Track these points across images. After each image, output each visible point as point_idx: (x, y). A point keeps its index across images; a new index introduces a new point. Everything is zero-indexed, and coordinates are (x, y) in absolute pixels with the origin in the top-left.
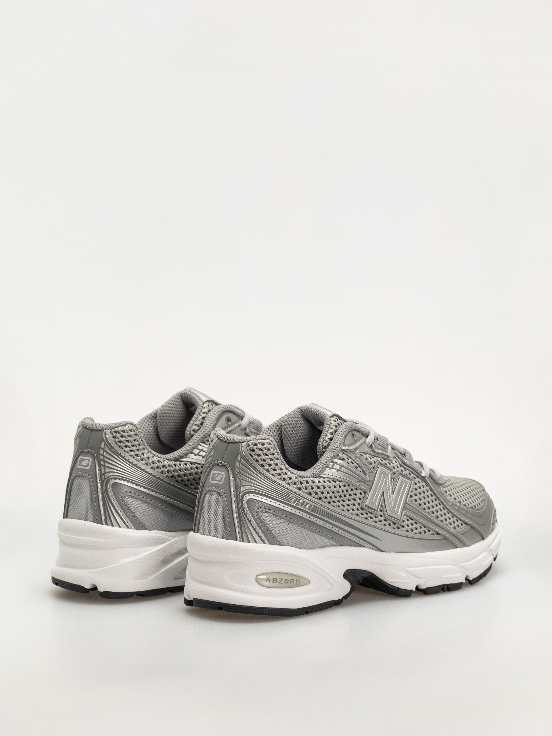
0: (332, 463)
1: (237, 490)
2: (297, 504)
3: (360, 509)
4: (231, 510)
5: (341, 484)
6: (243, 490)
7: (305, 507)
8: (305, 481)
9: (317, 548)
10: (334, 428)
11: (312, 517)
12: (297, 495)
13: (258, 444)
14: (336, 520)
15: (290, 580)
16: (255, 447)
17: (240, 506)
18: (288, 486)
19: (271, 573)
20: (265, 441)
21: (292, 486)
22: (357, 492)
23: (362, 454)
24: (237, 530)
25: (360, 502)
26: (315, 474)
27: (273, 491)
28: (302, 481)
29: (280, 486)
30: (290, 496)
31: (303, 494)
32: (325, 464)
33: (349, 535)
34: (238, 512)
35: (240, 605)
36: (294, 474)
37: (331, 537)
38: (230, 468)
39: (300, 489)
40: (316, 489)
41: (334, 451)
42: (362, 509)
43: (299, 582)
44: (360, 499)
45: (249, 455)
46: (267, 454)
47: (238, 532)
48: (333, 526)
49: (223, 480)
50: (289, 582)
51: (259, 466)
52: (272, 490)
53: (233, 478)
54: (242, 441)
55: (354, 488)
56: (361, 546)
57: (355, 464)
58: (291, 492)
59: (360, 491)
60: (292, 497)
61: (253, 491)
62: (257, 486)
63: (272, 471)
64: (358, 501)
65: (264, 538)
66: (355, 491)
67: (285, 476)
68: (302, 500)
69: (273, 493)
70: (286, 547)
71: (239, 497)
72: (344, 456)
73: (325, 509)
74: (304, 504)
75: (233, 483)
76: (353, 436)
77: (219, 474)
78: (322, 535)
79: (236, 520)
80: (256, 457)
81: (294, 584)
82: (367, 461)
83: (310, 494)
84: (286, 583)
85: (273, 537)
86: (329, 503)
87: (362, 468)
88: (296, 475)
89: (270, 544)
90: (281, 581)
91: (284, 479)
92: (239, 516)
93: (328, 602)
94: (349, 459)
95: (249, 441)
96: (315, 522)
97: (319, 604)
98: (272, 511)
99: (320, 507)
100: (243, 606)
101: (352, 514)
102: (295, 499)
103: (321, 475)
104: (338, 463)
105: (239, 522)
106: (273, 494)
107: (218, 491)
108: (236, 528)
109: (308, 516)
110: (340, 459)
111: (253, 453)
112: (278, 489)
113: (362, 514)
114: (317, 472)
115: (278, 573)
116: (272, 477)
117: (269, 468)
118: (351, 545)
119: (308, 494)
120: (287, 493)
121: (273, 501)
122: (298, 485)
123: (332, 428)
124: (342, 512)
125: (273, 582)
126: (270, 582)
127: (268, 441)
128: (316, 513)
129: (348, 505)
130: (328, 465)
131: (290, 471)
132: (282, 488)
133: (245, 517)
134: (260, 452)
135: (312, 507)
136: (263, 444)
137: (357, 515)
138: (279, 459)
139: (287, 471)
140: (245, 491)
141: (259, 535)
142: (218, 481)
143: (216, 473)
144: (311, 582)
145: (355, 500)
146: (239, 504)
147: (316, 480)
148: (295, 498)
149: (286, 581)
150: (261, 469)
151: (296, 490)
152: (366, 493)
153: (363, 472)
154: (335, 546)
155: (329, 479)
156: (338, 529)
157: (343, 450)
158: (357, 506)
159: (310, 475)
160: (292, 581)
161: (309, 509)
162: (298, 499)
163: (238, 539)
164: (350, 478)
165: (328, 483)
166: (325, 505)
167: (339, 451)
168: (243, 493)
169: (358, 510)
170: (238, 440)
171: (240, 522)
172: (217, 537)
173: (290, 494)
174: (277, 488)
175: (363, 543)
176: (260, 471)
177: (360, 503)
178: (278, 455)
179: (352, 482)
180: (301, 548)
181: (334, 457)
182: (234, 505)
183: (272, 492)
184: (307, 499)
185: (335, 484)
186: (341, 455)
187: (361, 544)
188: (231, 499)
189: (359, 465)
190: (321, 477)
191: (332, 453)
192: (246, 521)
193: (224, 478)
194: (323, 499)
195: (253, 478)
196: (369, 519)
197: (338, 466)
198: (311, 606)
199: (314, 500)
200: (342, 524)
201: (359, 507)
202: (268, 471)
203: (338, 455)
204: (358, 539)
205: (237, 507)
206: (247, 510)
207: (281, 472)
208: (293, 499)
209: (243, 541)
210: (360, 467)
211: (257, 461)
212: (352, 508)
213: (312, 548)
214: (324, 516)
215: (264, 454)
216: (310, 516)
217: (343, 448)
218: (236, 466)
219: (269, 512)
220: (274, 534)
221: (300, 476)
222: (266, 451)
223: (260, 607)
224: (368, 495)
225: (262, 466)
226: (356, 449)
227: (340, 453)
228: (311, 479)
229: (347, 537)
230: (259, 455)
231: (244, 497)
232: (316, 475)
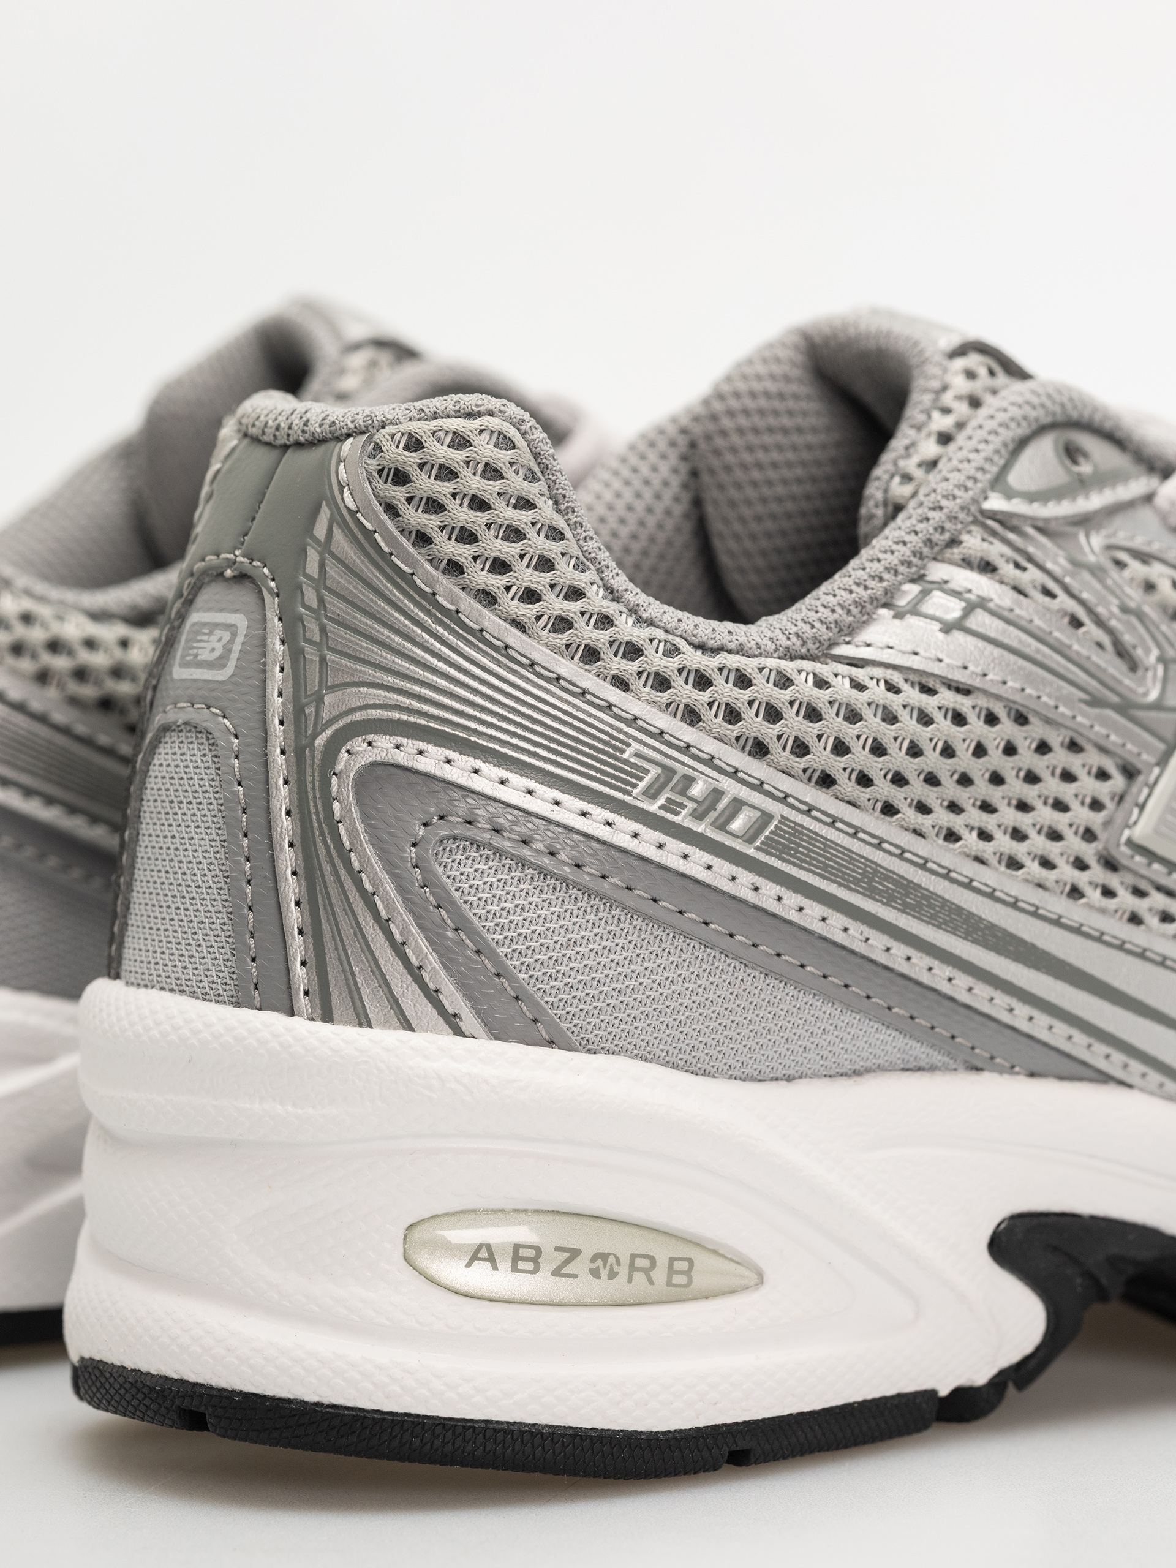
0: (913, 581)
1: (299, 712)
2: (671, 806)
3: (1091, 860)
4: (265, 831)
5: (964, 704)
6: (336, 712)
7: (722, 826)
8: (725, 672)
9: (815, 1075)
10: (962, 409)
11: (770, 889)
12: (670, 751)
13: (430, 443)
14: (933, 917)
15: (625, 1260)
16: (414, 458)
17: (316, 806)
18: (613, 695)
19: (502, 1211)
20: (477, 423)
21: (645, 696)
22: (1075, 763)
23: (1124, 557)
24: (297, 946)
25: (1096, 820)
26: (798, 635)
27: (518, 719)
28: (708, 673)
29: (563, 689)
30: (625, 756)
31: (710, 746)
32: (871, 583)
33: (1023, 1010)
34: (304, 843)
35: (302, 1402)
36: (658, 627)
37: (902, 1012)
38: (270, 590)
39: (692, 716)
40: (794, 724)
41: (931, 514)
42: (1111, 865)
43: (688, 1273)
44: (1096, 805)
45: (380, 509)
46: (486, 497)
47: (298, 963)
48: (910, 952)
49: (235, 655)
50: (623, 1271)
51: (437, 568)
52: (511, 716)
53: (283, 642)
54: (345, 431)
55: (1060, 739)
56: (1103, 1078)
57: (1064, 601)
58: (631, 731)
59: (1095, 759)
60: (639, 762)
61: (396, 715)
62: (416, 689)
63: (516, 602)
64: (1082, 815)
65: (454, 999)
66: (1061, 757)
67: (600, 638)
68: (705, 782)
69: (519, 731)
70: (601, 1059)
71: (312, 751)
72: (996, 551)
73: (855, 846)
74: (721, 806)
75: (282, 669)
76: (1072, 453)
77: (217, 625)
78: (863, 1005)
79: (291, 888)
80: (415, 517)
81: (651, 1282)
82: (1155, 598)
83: (760, 749)
84: (604, 1273)
85: (517, 998)
86: (889, 810)
87: (1110, 631)
88: (670, 637)
89: (496, 1038)
90: (567, 1262)
91: (591, 655)
92: (305, 867)
93: (892, 1398)
94: (1024, 569)
95: (383, 427)
96: (793, 916)
97: (824, 1410)
98: (509, 839)
99: (825, 831)
100: (317, 1404)
101: (1039, 885)
102: (655, 771)
103: (842, 650)
104: (951, 586)
105: (309, 902)
106: (514, 741)
107: (205, 724)
108: (289, 939)
109: (746, 878)
110: (967, 563)
111: (398, 494)
112: (546, 708)
113: (1108, 893)
114: (813, 627)
115: (553, 1212)
116: (514, 637)
117: (496, 582)
118: (1035, 1069)
119: (748, 748)
120: (606, 738)
121: (514, 778)
122: (684, 692)
123: (946, 411)
124: (970, 869)
125: (514, 1269)
126: (495, 1268)
127: (494, 423)
128: (794, 864)
129: (1018, 835)
130: (886, 591)
131: (633, 611)
132: (574, 706)
133: (343, 872)
134: (443, 489)
135: (772, 827)
136: (460, 441)
137: (1075, 892)
138: (561, 537)
139: (611, 608)
140: (348, 719)
141: (427, 980)
142: (210, 665)
143: (205, 624)
144: (769, 1275)
145: (1060, 806)
146: (311, 795)
147: (801, 671)
148: (659, 770)
149: (599, 1262)
150: (446, 588)
151: (663, 721)
152: (1139, 772)
153: (1122, 652)
154: (932, 1069)
155: (889, 671)
156: (948, 971)
157: (993, 515)
158: (1074, 844)
159: (766, 641)
160: (640, 1262)
161: (750, 841)
162: (674, 772)
163: (302, 1002)
164: (1029, 678)
165: (878, 692)
166: (855, 823)
167: (962, 516)
168: (334, 727)
169: (1081, 865)
170: (326, 427)
171: (311, 902)
172: (193, 994)
173: (629, 745)
174: (541, 705)
175: (1114, 1062)
176: (440, 599)
177: (1097, 828)
178: (559, 511)
179: (1044, 699)
180: (705, 1073)
181: (926, 551)
182: (282, 796)
183: (511, 728)
184: (740, 775)
185: (929, 703)
186: (974, 543)
187: (1102, 1064)
188: (266, 764)
189: (1090, 610)
190: (839, 659)
191: (920, 527)
192: (348, 899)
193: (237, 648)
194: (847, 786)
195: (397, 639)
196: (1153, 921)
197: (951, 605)
198: (764, 1420)
199: (786, 784)
200: (975, 942)
201: (1089, 852)
202: (488, 598)
203: (954, 542)
204: (1080, 1038)
205: (300, 810)
206: (352, 833)
207: (571, 608)
208: (647, 772)
209: (327, 1017)
210: (1100, 622)
211: (423, 539)
212: (1040, 853)
213: (779, 1075)
214: (850, 889)
215: (466, 502)
216: (759, 881)
217: (995, 503)
218: (306, 576)
219: (490, 847)
220: (517, 980)
221: (695, 640)
222: (475, 483)
223: (418, 1416)
224: (1152, 787)
225: (454, 568)
226: (1085, 521)
227: (969, 532)
228: (772, 663)
229: (1005, 1017)
230: (434, 506)
231: (344, 756)
232: (804, 643)
